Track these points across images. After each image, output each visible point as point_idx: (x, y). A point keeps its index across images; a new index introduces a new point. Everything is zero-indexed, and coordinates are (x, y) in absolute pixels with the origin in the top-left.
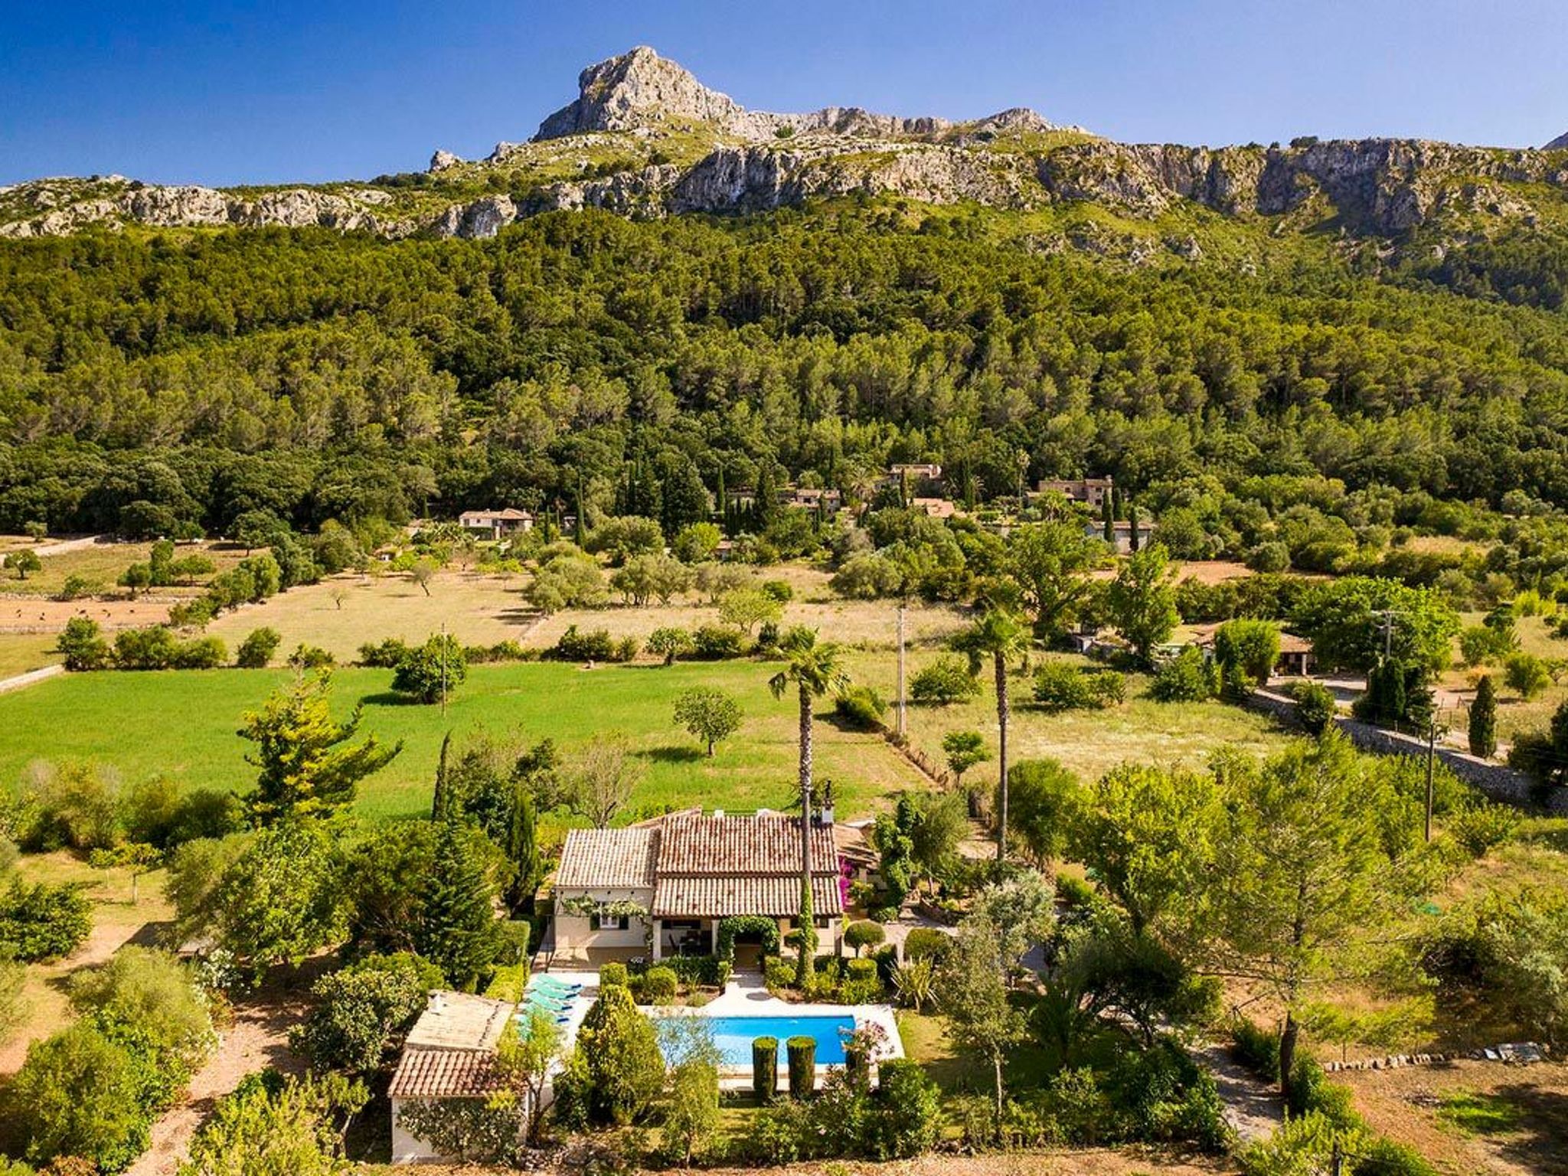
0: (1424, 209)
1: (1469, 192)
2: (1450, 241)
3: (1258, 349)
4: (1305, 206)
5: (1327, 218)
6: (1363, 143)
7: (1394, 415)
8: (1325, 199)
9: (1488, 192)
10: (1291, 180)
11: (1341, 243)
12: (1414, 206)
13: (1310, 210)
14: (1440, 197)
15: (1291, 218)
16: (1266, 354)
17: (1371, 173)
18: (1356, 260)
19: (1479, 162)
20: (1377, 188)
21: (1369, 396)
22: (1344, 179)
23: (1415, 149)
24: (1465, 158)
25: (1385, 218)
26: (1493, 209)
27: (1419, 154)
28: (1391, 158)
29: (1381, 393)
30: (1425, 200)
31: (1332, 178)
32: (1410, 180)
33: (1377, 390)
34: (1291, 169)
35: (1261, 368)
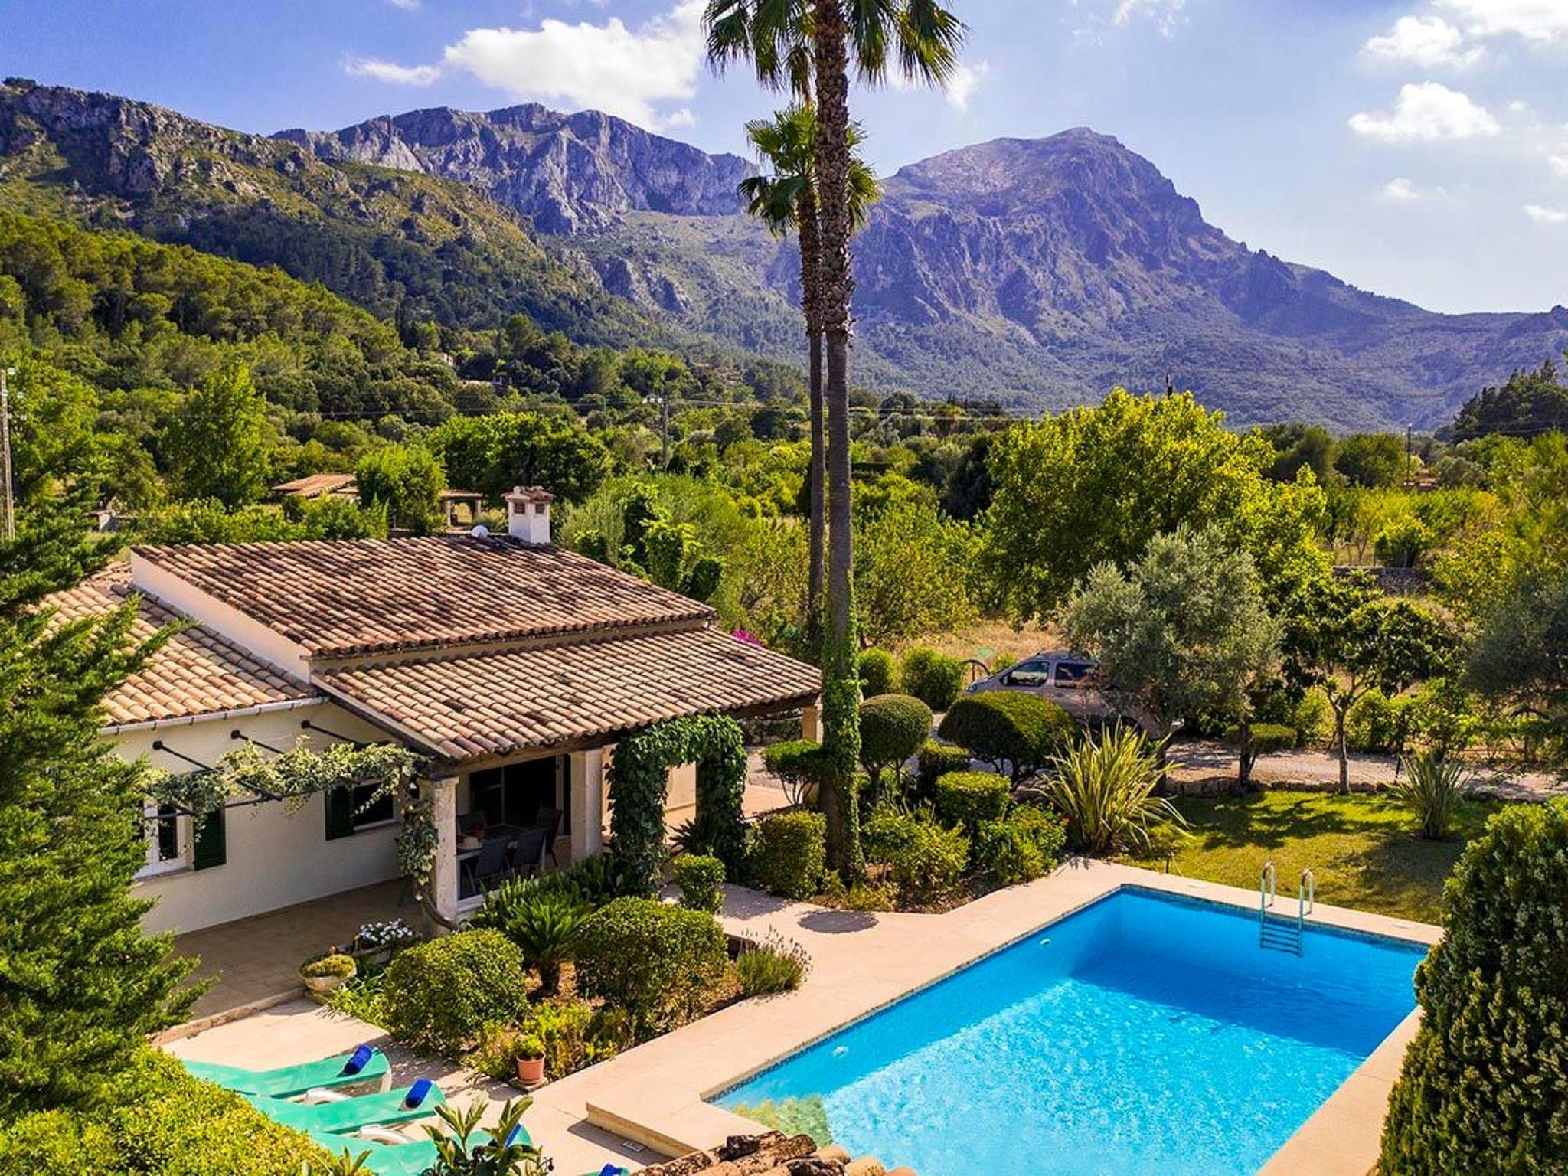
0: (162, 176)
1: (205, 166)
2: (191, 212)
3: (82, 255)
4: (31, 152)
5: (57, 168)
6: (91, 95)
7: (246, 341)
8: (53, 148)
9: (224, 170)
10: (12, 120)
11: (75, 198)
12: (151, 171)
13: (35, 158)
14: (177, 166)
15: (16, 161)
16: (91, 262)
17: (103, 129)
18: (96, 218)
19: (212, 139)
20: (111, 146)
21: (216, 318)
22: (73, 130)
23: (148, 113)
24: (199, 132)
25: (121, 179)
26: (229, 186)
27: (152, 119)
28: (123, 117)
29: (228, 317)
30: (163, 167)
31: (59, 126)
32: (145, 143)
33: (224, 313)
34: (10, 108)
35: (89, 277)
